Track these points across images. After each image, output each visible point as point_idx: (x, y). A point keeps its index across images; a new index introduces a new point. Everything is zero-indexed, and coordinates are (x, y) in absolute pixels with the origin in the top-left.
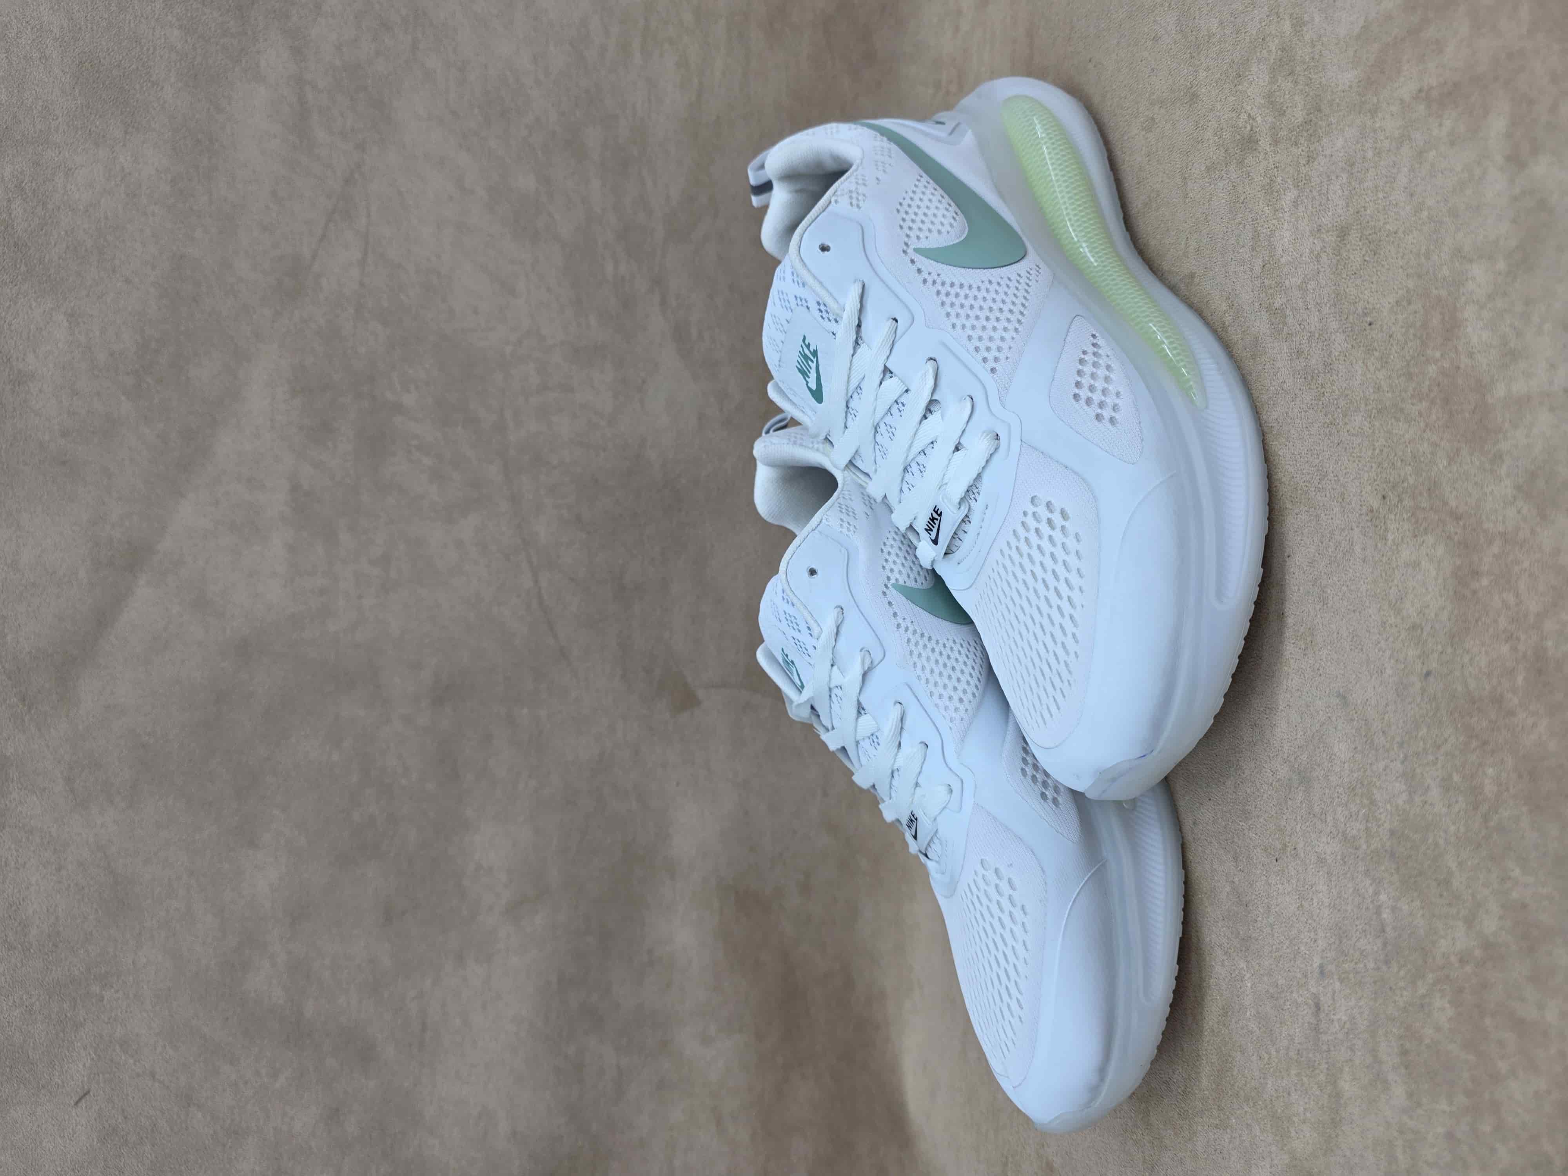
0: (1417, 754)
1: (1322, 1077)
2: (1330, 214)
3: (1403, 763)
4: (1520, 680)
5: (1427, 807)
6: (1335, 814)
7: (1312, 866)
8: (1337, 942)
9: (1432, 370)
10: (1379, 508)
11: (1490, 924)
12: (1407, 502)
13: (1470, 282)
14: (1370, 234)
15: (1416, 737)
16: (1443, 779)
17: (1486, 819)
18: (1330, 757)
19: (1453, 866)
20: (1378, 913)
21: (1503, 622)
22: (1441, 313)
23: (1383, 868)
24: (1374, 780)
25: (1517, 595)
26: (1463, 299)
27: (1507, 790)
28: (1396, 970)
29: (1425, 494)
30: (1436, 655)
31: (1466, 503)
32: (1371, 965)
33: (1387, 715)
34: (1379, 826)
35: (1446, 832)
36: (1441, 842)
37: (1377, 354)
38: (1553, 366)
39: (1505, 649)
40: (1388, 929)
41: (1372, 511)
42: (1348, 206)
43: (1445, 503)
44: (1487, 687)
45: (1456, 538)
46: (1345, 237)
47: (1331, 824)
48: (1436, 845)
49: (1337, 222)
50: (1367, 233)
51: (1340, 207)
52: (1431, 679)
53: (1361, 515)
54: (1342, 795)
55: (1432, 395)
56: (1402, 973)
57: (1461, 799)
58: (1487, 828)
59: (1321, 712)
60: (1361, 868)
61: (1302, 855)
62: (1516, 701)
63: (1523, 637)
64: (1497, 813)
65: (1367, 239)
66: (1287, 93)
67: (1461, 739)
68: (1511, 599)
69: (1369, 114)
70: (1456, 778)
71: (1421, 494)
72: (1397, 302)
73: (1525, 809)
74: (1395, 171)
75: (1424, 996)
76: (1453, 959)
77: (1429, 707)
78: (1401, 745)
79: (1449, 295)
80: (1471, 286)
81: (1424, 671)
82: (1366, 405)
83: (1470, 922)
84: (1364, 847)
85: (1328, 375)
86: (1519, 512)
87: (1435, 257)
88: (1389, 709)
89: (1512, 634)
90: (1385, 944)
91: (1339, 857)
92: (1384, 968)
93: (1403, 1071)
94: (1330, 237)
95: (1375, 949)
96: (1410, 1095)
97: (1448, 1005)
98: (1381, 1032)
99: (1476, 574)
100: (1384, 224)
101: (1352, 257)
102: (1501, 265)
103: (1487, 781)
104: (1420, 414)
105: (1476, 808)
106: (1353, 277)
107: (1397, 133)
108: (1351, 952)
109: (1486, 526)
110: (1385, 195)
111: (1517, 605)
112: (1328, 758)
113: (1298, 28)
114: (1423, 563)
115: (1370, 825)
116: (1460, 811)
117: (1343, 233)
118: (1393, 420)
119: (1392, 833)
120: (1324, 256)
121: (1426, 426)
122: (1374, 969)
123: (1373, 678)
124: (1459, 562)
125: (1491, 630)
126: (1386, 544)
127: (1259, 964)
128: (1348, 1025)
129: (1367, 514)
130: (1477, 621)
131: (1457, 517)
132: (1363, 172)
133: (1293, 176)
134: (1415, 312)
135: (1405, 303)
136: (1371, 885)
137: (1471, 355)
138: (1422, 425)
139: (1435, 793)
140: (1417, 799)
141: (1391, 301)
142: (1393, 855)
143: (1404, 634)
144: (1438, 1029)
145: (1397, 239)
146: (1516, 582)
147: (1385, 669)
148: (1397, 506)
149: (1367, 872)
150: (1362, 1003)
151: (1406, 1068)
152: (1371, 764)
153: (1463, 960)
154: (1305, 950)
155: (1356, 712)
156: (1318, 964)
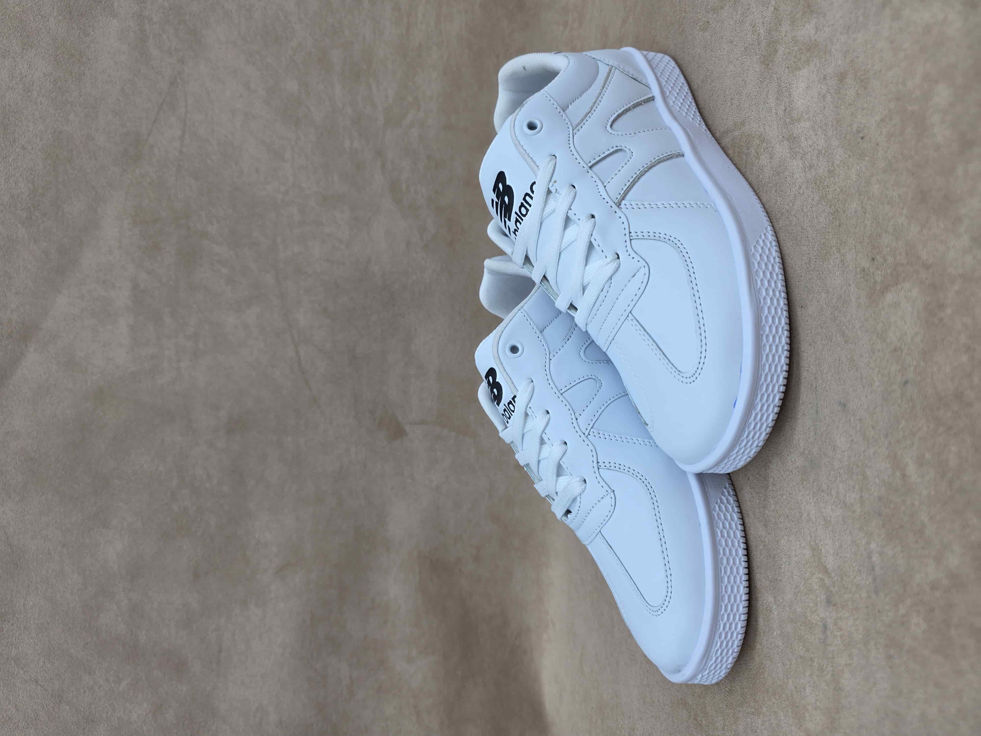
0: (898, 441)
1: (828, 677)
2: (832, 66)
4: (976, 380)
6: (838, 489)
7: (821, 527)
8: (840, 579)
10: (869, 268)
12: (890, 261)
17: (950, 483)
18: (834, 449)
19: (925, 519)
22: (914, 123)
23: (873, 525)
27: (967, 461)
28: (883, 597)
29: (903, 254)
30: (912, 368)
33: (875, 415)
35: (920, 495)
39: (964, 359)
42: (845, 58)
43: (919, 258)
44: (951, 388)
46: (844, 80)
47: (835, 495)
49: (837, 70)
51: (840, 59)
52: (909, 386)
53: (856, 274)
54: (842, 474)
56: (887, 600)
58: (951, 490)
59: (827, 417)
60: (857, 526)
61: (814, 519)
64: (959, 479)
67: (931, 427)
68: (969, 321)
70: (928, 456)
75: (904, 616)
76: (926, 587)
77: (907, 406)
78: (886, 436)
80: (936, 100)
81: (903, 381)
83: (938, 560)
85: (832, 179)
86: (974, 258)
87: (909, 84)
89: (970, 347)
90: (874, 580)
91: (840, 519)
93: (888, 670)
94: (833, 82)
95: (868, 583)
96: (894, 687)
101: (848, 93)
102: (960, 81)
109: (949, 270)
110: (872, 46)
111: (974, 325)
112: (832, 449)
114: (902, 303)
117: (842, 78)
120: (829, 96)
125: (954, 346)
127: (783, 598)
135: (887, 120)
136: (864, 537)
137: (937, 149)
139: (912, 468)
142: (880, 514)
144: (915, 639)
146: (972, 308)
148: (883, 265)
149: (861, 529)
150: (857, 622)
151: (891, 668)
152: (864, 451)
153: (934, 587)
154: (816, 587)
155: (853, 415)
156: (825, 596)
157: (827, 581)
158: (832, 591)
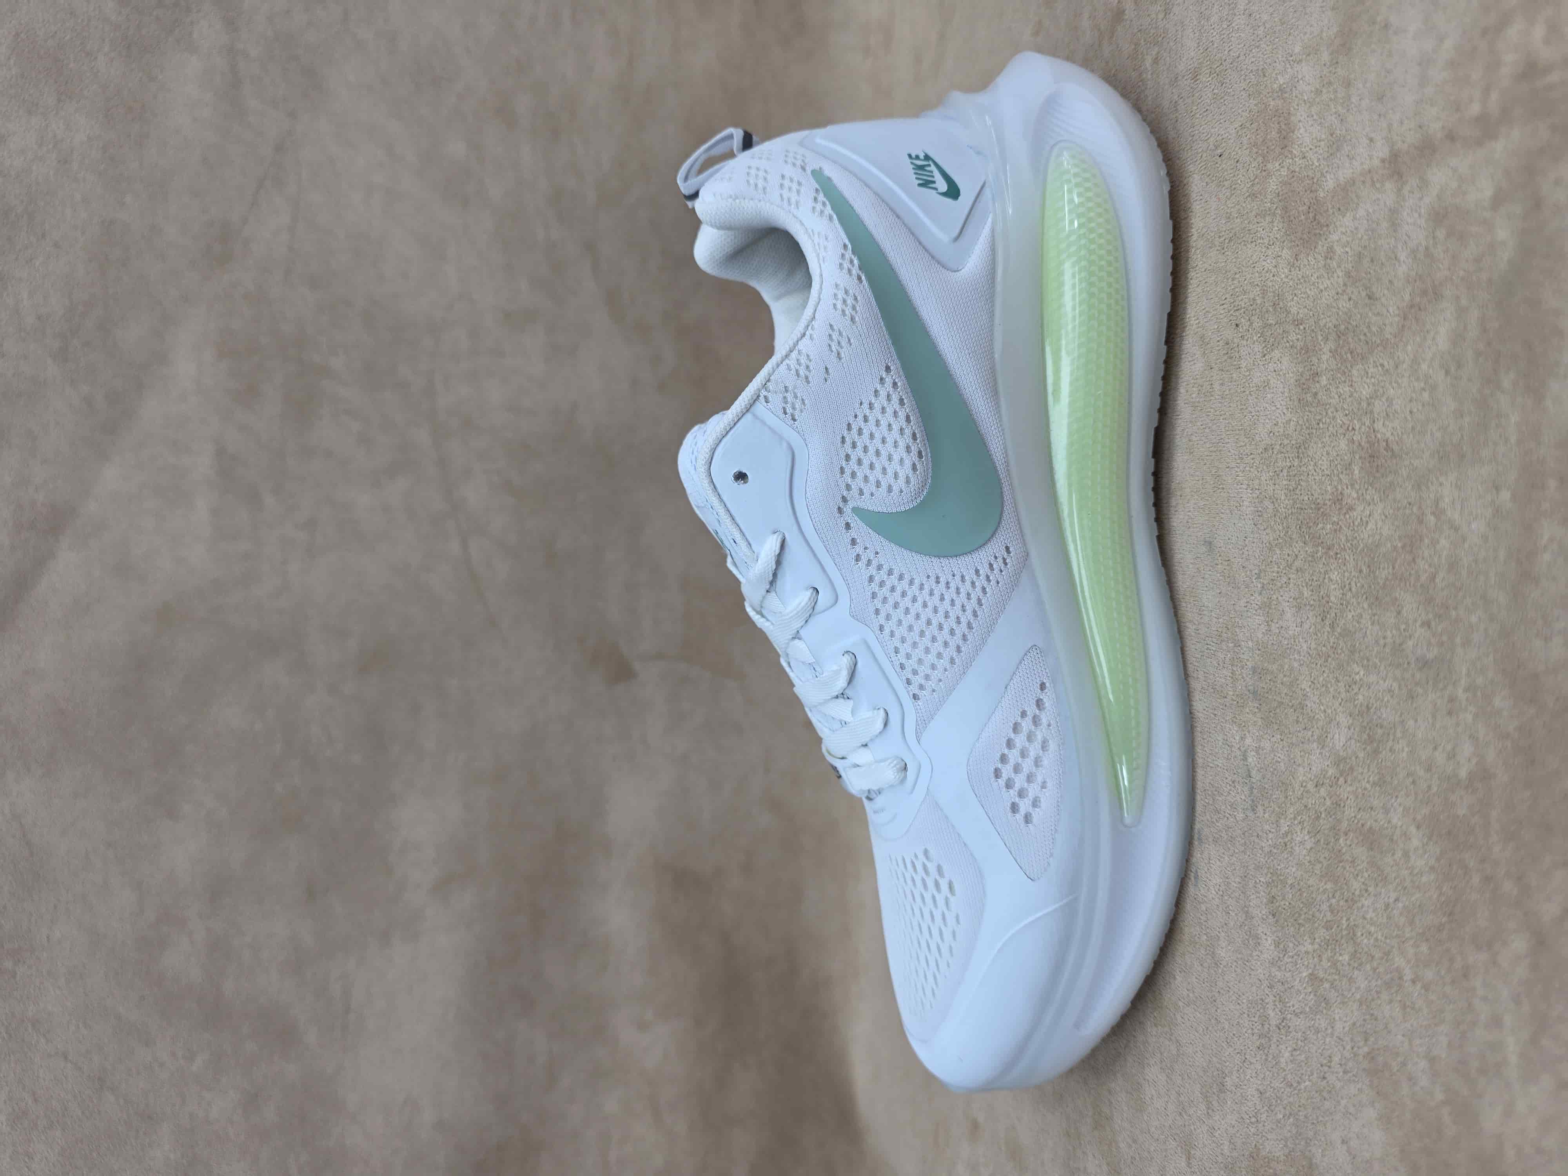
3: (1261, 593)
4: (1356, 472)
5: (1283, 632)
9: (1273, 182)
12: (1257, 323)
15: (1271, 562)
17: (1332, 626)
20: (1245, 759)
21: (1340, 417)
22: (1278, 123)
23: (1247, 710)
27: (1350, 589)
28: (1262, 814)
29: (1271, 309)
30: (1285, 471)
34: (1243, 667)
36: (1296, 665)
40: (1254, 773)
41: (1227, 344)
43: (1289, 312)
44: (1329, 488)
48: (1291, 669)
50: (1215, 67)
53: (1219, 350)
55: (1274, 208)
56: (1266, 815)
63: (1357, 428)
65: (1215, 72)
70: (1306, 593)
71: (1267, 310)
72: (1242, 126)
73: (1366, 605)
75: (1286, 834)
76: (1310, 786)
77: (1281, 528)
80: (1302, 86)
83: (1322, 741)
84: (1231, 693)
88: (1247, 541)
96: (1277, 944)
102: (1325, 57)
106: (1205, 114)
108: (1223, 808)
110: (1228, 24)
114: (1271, 382)
115: (1235, 668)
119: (1254, 670)
122: (1243, 820)
123: (1234, 515)
126: (1240, 373)
128: (1223, 888)
129: (1223, 349)
131: (1298, 323)
134: (1257, 130)
135: (1248, 125)
136: (1237, 731)
139: (1289, 614)
140: (1274, 627)
142: (1255, 693)
143: (1258, 460)
144: (1299, 865)
145: (1240, 63)
147: (1243, 501)
148: (1248, 331)
153: (1319, 782)
155: (1220, 555)
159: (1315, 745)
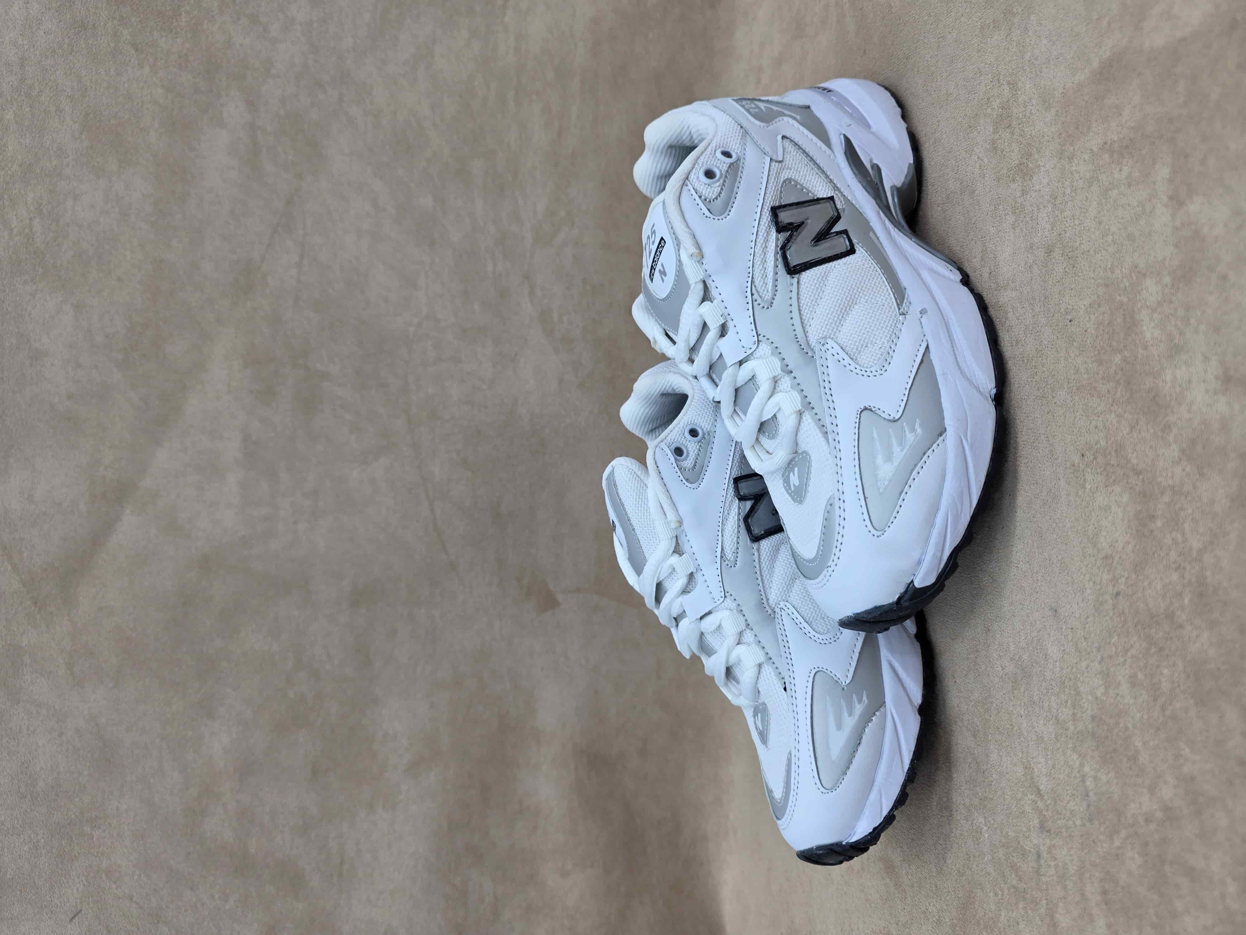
0: (1110, 657)
1: (1043, 910)
2: (1039, 235)
3: (1100, 663)
4: (1186, 601)
5: (1119, 698)
6: (1050, 702)
7: (1033, 743)
8: (1053, 803)
9: (1118, 359)
10: (1079, 463)
11: (1167, 792)
12: (1100, 460)
13: (1145, 291)
14: (1069, 252)
15: (1110, 643)
16: (1130, 677)
17: (1163, 709)
18: (1046, 658)
19: (1139, 744)
20: (1083, 781)
21: (1173, 555)
22: (1123, 315)
23: (1086, 746)
24: (1079, 676)
25: (1183, 534)
26: (1139, 305)
27: (1179, 686)
28: (1097, 826)
29: (1113, 454)
30: (1123, 580)
31: (1144, 463)
32: (1078, 822)
33: (1087, 625)
34: (1083, 713)
35: (1133, 718)
36: (1130, 726)
37: (1075, 344)
38: (1206, 359)
39: (1175, 576)
40: (1091, 794)
41: (1074, 466)
42: (1052, 229)
43: (1128, 461)
44: (1163, 606)
45: (1137, 489)
46: (1051, 254)
47: (1047, 709)
48: (1126, 728)
49: (1044, 241)
50: (1067, 251)
51: (1047, 229)
52: (1120, 597)
53: (1066, 468)
54: (1054, 687)
55: (1118, 377)
56: (1102, 829)
57: (1144, 692)
58: (1164, 716)
59: (1038, 622)
60: (1070, 745)
61: (1026, 734)
62: (1184, 617)
63: (1188, 567)
64: (1171, 704)
65: (1067, 255)
66: (1006, 141)
67: (1143, 646)
68: (1179, 537)
69: (1067, 160)
70: (1140, 676)
71: (1110, 453)
72: (1090, 305)
73: (1192, 702)
74: (1088, 204)
75: (1119, 848)
76: (1141, 819)
77: (1119, 620)
78: (1098, 649)
79: (1129, 300)
80: (1145, 294)
81: (1115, 592)
82: (1068, 383)
83: (1152, 790)
84: (1072, 728)
85: (1040, 359)
86: (1184, 470)
87: (1118, 271)
88: (1089, 620)
89: (1180, 565)
90: (1089, 806)
91: (1053, 736)
92: (1088, 825)
93: (1104, 907)
94: (1040, 253)
95: (1082, 810)
96: (1110, 926)
97: (1136, 856)
98: (1087, 875)
99: (1152, 517)
100: (1081, 244)
101: (1056, 269)
102: (1167, 280)
103: (1163, 680)
104: (1109, 391)
105: (1155, 700)
106: (1057, 284)
107: (1088, 176)
108: (1064, 812)
109: (1159, 479)
110: (1080, 222)
111: (1183, 542)
112: (1044, 657)
113: (1015, 93)
114: (1113, 507)
115: (1076, 711)
116: (1143, 702)
117: (1049, 251)
118: (1089, 395)
119: (1093, 718)
120: (1035, 267)
121: (1113, 402)
122: (1081, 825)
123: (1077, 596)
124: (1139, 509)
125: (1165, 562)
126: (1085, 492)
127: (994, 820)
129: (1070, 468)
130: (1154, 554)
131: (1138, 473)
132: (1064, 204)
133: (1012, 205)
134: (1104, 313)
135: (1096, 306)
136: (1078, 759)
137: (1146, 348)
138: (1111, 400)
139: (1125, 688)
140: (1111, 692)
141: (1086, 303)
142: (1093, 735)
143: (1099, 562)
144: (1130, 874)
145: (1089, 256)
146: (1182, 524)
147: (1086, 589)
148: (1093, 462)
149: (1074, 749)
150: (1072, 852)
151: (1106, 904)
152: (1076, 663)
153: (1148, 820)
154: (1028, 809)
155: (1064, 622)
156: (1038, 820)
157: (1040, 804)
158: (1045, 815)
159: (1145, 791)
